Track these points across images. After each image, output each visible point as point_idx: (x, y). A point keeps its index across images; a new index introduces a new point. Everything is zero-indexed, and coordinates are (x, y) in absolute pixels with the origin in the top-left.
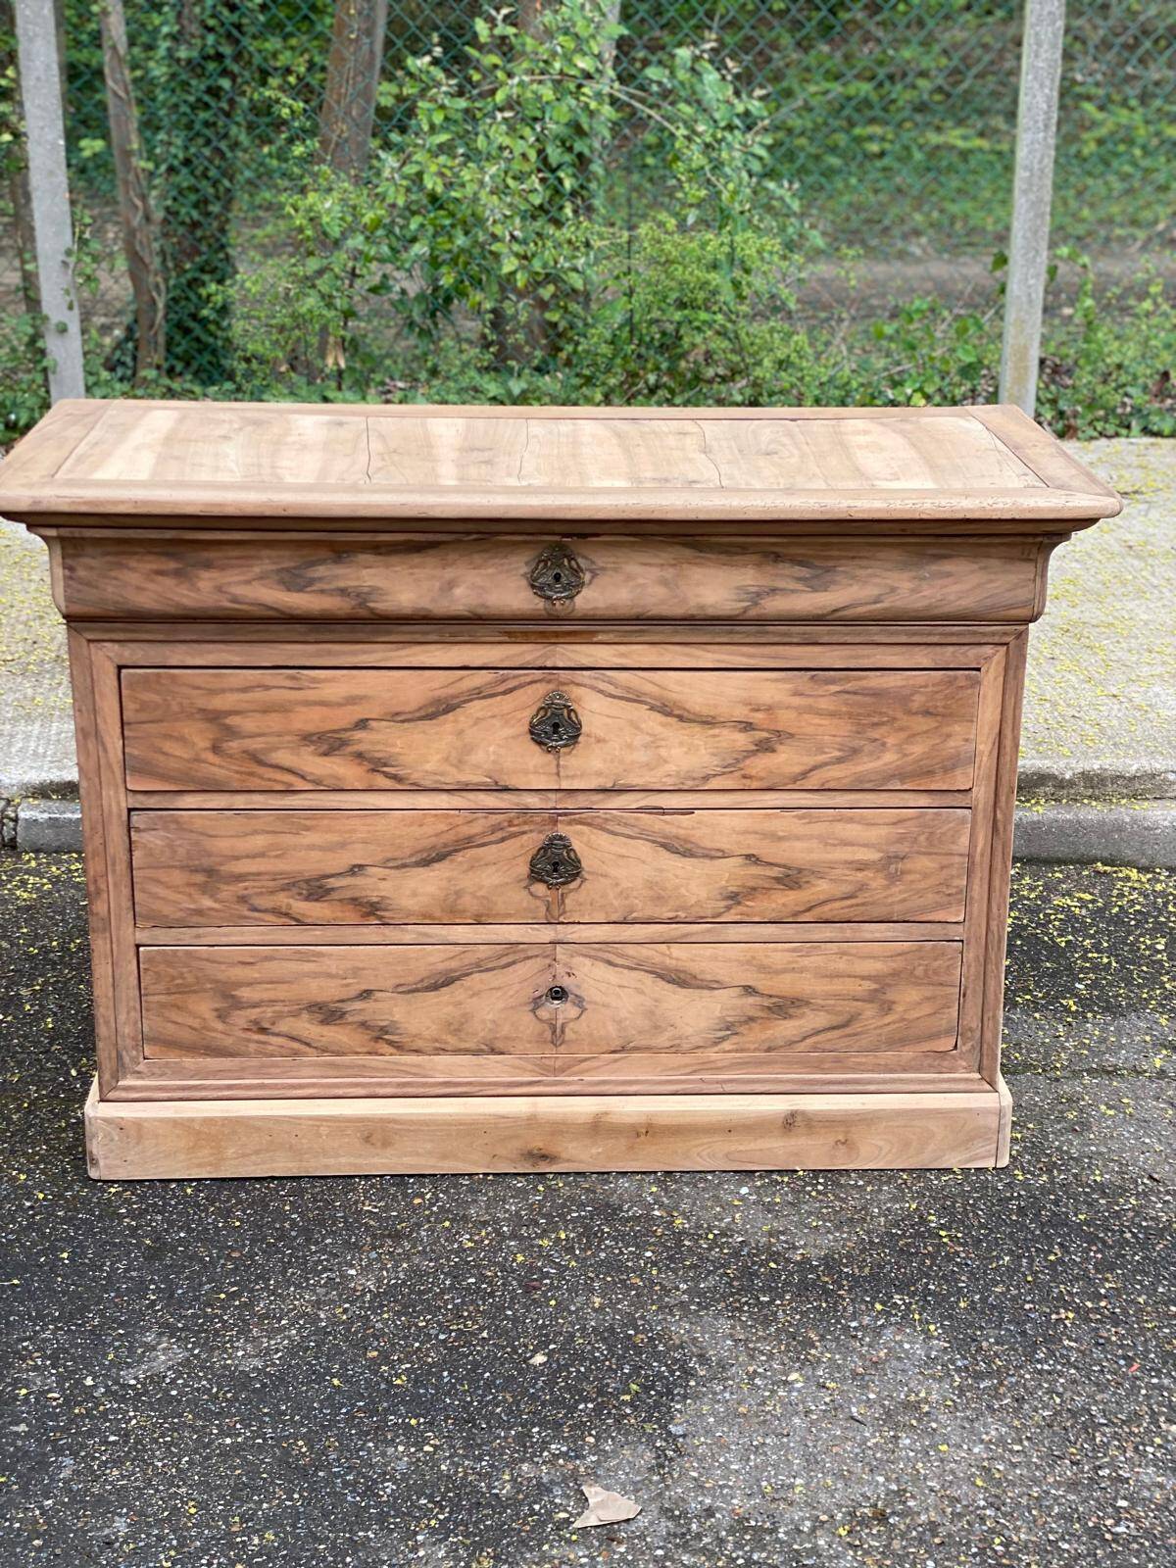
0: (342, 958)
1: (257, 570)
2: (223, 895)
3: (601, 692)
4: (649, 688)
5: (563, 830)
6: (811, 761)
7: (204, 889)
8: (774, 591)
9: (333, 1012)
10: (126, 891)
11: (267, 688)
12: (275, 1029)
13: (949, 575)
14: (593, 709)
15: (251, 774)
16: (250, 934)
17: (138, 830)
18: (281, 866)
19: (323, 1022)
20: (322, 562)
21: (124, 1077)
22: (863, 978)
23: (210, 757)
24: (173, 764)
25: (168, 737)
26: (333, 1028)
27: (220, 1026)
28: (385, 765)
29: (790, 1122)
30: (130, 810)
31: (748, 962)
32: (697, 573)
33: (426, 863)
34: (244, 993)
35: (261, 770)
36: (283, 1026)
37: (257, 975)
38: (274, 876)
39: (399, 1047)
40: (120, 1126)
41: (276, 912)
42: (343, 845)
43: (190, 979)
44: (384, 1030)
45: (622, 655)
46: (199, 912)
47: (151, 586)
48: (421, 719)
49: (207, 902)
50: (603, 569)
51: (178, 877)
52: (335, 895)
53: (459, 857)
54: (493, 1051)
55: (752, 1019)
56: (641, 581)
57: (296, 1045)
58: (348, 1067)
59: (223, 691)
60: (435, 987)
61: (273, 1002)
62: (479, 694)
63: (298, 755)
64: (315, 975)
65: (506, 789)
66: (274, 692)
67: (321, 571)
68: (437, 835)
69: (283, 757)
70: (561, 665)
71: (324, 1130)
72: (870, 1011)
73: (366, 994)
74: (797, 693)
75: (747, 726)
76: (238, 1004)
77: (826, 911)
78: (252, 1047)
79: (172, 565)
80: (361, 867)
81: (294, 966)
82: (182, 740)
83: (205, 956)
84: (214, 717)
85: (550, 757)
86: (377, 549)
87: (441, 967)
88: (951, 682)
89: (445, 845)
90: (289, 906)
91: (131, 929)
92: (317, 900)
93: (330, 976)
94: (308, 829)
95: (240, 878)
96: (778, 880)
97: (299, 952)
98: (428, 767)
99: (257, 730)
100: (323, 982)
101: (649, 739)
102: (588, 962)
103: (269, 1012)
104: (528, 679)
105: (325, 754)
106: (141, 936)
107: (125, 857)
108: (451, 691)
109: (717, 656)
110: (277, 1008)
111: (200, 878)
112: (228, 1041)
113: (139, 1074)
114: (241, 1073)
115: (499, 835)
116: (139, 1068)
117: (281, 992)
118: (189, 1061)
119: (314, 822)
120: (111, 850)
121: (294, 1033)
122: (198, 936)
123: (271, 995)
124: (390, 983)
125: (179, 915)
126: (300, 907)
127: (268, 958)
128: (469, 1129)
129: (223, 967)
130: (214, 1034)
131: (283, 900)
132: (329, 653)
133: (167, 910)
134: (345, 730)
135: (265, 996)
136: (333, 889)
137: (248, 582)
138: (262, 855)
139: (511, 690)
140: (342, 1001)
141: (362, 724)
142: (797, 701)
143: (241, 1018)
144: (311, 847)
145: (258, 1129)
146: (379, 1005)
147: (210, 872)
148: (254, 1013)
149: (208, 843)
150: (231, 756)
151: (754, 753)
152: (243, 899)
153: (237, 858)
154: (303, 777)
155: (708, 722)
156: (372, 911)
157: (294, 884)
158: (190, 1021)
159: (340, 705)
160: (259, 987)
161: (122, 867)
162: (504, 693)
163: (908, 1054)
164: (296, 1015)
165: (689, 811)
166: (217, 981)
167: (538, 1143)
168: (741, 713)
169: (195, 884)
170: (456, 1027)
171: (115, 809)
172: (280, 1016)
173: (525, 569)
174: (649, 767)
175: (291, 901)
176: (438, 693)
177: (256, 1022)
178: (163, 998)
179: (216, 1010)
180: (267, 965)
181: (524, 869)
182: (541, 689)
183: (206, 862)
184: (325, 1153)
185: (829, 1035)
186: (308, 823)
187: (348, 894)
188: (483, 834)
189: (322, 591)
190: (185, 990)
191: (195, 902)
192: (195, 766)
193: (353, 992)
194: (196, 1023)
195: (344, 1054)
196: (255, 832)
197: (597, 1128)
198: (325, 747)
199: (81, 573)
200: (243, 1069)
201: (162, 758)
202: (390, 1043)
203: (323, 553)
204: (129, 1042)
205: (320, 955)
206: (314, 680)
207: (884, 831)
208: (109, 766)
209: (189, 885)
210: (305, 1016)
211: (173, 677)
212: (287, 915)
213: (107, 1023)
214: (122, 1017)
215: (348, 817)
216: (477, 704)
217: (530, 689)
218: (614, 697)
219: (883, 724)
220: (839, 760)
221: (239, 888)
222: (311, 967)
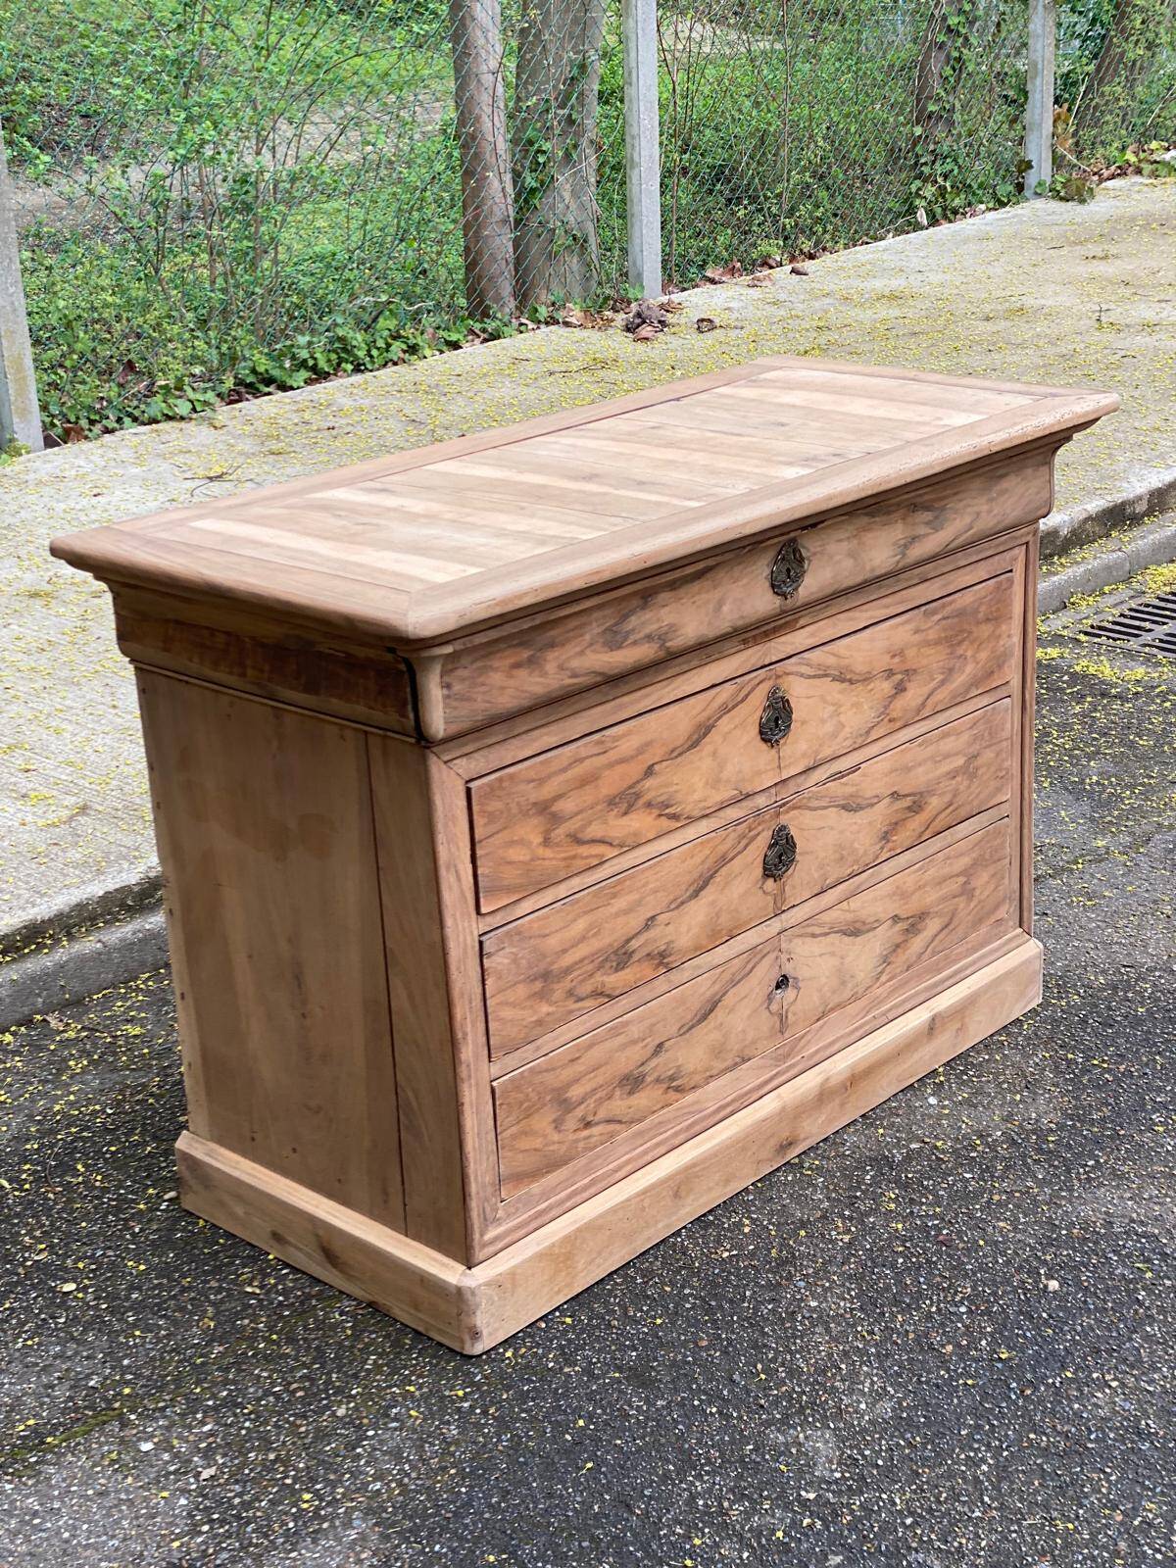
0: (641, 1019)
1: (587, 637)
2: (556, 996)
3: (802, 675)
4: (831, 661)
5: (784, 820)
6: (926, 690)
7: (542, 996)
8: (914, 539)
9: (637, 1079)
10: (481, 1027)
11: (581, 760)
12: (597, 1119)
13: (1007, 490)
14: (801, 693)
15: (574, 857)
16: (575, 1027)
17: (488, 955)
18: (597, 944)
19: (630, 1093)
20: (632, 612)
21: (487, 1230)
22: (957, 875)
23: (541, 851)
24: (516, 872)
25: (512, 843)
26: (637, 1095)
27: (556, 1137)
28: (668, 807)
29: (932, 1027)
30: (481, 936)
31: (894, 894)
32: (869, 538)
33: (696, 894)
34: (574, 1093)
35: (582, 850)
36: (602, 1112)
37: (582, 1069)
38: (590, 958)
39: (682, 1090)
40: (497, 1284)
41: (597, 994)
42: (639, 903)
43: (534, 1097)
44: (673, 1078)
45: (812, 635)
46: (539, 1022)
47: (512, 682)
48: (688, 749)
49: (545, 1009)
50: (815, 554)
51: (522, 991)
52: (636, 957)
53: (718, 879)
54: (744, 1061)
55: (898, 946)
56: (837, 558)
57: (612, 1127)
59: (549, 777)
60: (705, 1017)
61: (594, 1091)
62: (726, 709)
63: (605, 822)
64: (623, 1047)
65: (748, 796)
66: (587, 762)
67: (634, 621)
68: (703, 862)
69: (595, 830)
70: (774, 659)
71: (646, 1203)
72: (961, 902)
73: (659, 1048)
74: (917, 631)
75: (890, 673)
76: (569, 1107)
77: (937, 825)
78: (581, 1145)
79: (526, 654)
80: (653, 918)
81: (609, 1045)
82: (521, 842)
83: (544, 1067)
84: (543, 808)
85: (774, 751)
86: (673, 586)
87: (708, 994)
88: (998, 587)
89: (709, 869)
90: (603, 984)
91: (486, 1066)
92: (623, 968)
93: (634, 1042)
94: (614, 896)
95: (568, 971)
96: (909, 808)
97: (612, 1029)
98: (696, 796)
99: (576, 809)
100: (628, 1053)
101: (832, 708)
102: (799, 941)
103: (592, 1103)
104: (757, 681)
105: (625, 813)
106: (495, 1070)
107: (480, 990)
108: (705, 714)
109: (869, 614)
110: (597, 1096)
111: (538, 985)
112: (563, 1149)
113: (499, 1222)
114: (573, 1177)
115: (744, 842)
116: (499, 1214)
117: (599, 1077)
118: (536, 1187)
119: (619, 888)
120: (468, 988)
121: (610, 1116)
122: (538, 1048)
123: (593, 1084)
124: (675, 1029)
125: (523, 1033)
126: (613, 980)
127: (591, 1046)
128: (741, 1145)
129: (557, 1073)
130: (552, 1148)
131: (598, 980)
132: (621, 707)
133: (515, 1032)
134: (638, 782)
135: (589, 1087)
136: (634, 951)
137: (582, 653)
138: (583, 938)
139: (747, 696)
140: (643, 1064)
141: (649, 772)
142: (918, 637)
143: (572, 1120)
144: (618, 914)
145: (600, 1228)
146: (668, 1055)
147: (546, 976)
148: (581, 1110)
149: (543, 945)
150: (558, 845)
151: (894, 696)
152: (570, 994)
153: (565, 951)
154: (611, 844)
155: (867, 679)
156: (663, 960)
157: (606, 960)
158: (535, 1143)
159: (632, 757)
160: (583, 1081)
161: (477, 1002)
162: (743, 701)
163: (984, 929)
164: (611, 1095)
165: (855, 769)
166: (553, 1090)
167: (784, 1134)
168: (885, 662)
169: (535, 994)
170: (718, 1051)
171: (469, 941)
172: (599, 1103)
173: (767, 571)
174: (834, 735)
175: (605, 978)
176: (698, 719)
177: (583, 1119)
178: (514, 1129)
179: (554, 1121)
180: (589, 1053)
181: (760, 871)
182: (765, 688)
183: (542, 966)
184: (647, 1226)
185: (941, 936)
186: (615, 890)
187: (645, 951)
188: (734, 847)
189: (635, 643)
190: (530, 1112)
191: (535, 1013)
192: (532, 866)
193: (649, 1051)
194: (539, 1143)
195: (645, 1118)
196: (578, 917)
197: (823, 1096)
198: (625, 806)
199: (457, 687)
200: (575, 1174)
201: (507, 868)
202: (677, 1089)
203: (635, 602)
204: (490, 1191)
205: (626, 1024)
206: (616, 739)
207: (966, 737)
208: (463, 894)
209: (531, 996)
210: (618, 1093)
211: (511, 777)
212: (601, 994)
213: (475, 1178)
215: (643, 871)
216: (725, 718)
217: (757, 691)
218: (810, 677)
219: (964, 640)
220: (943, 683)
221: (567, 982)
222: (621, 1039)
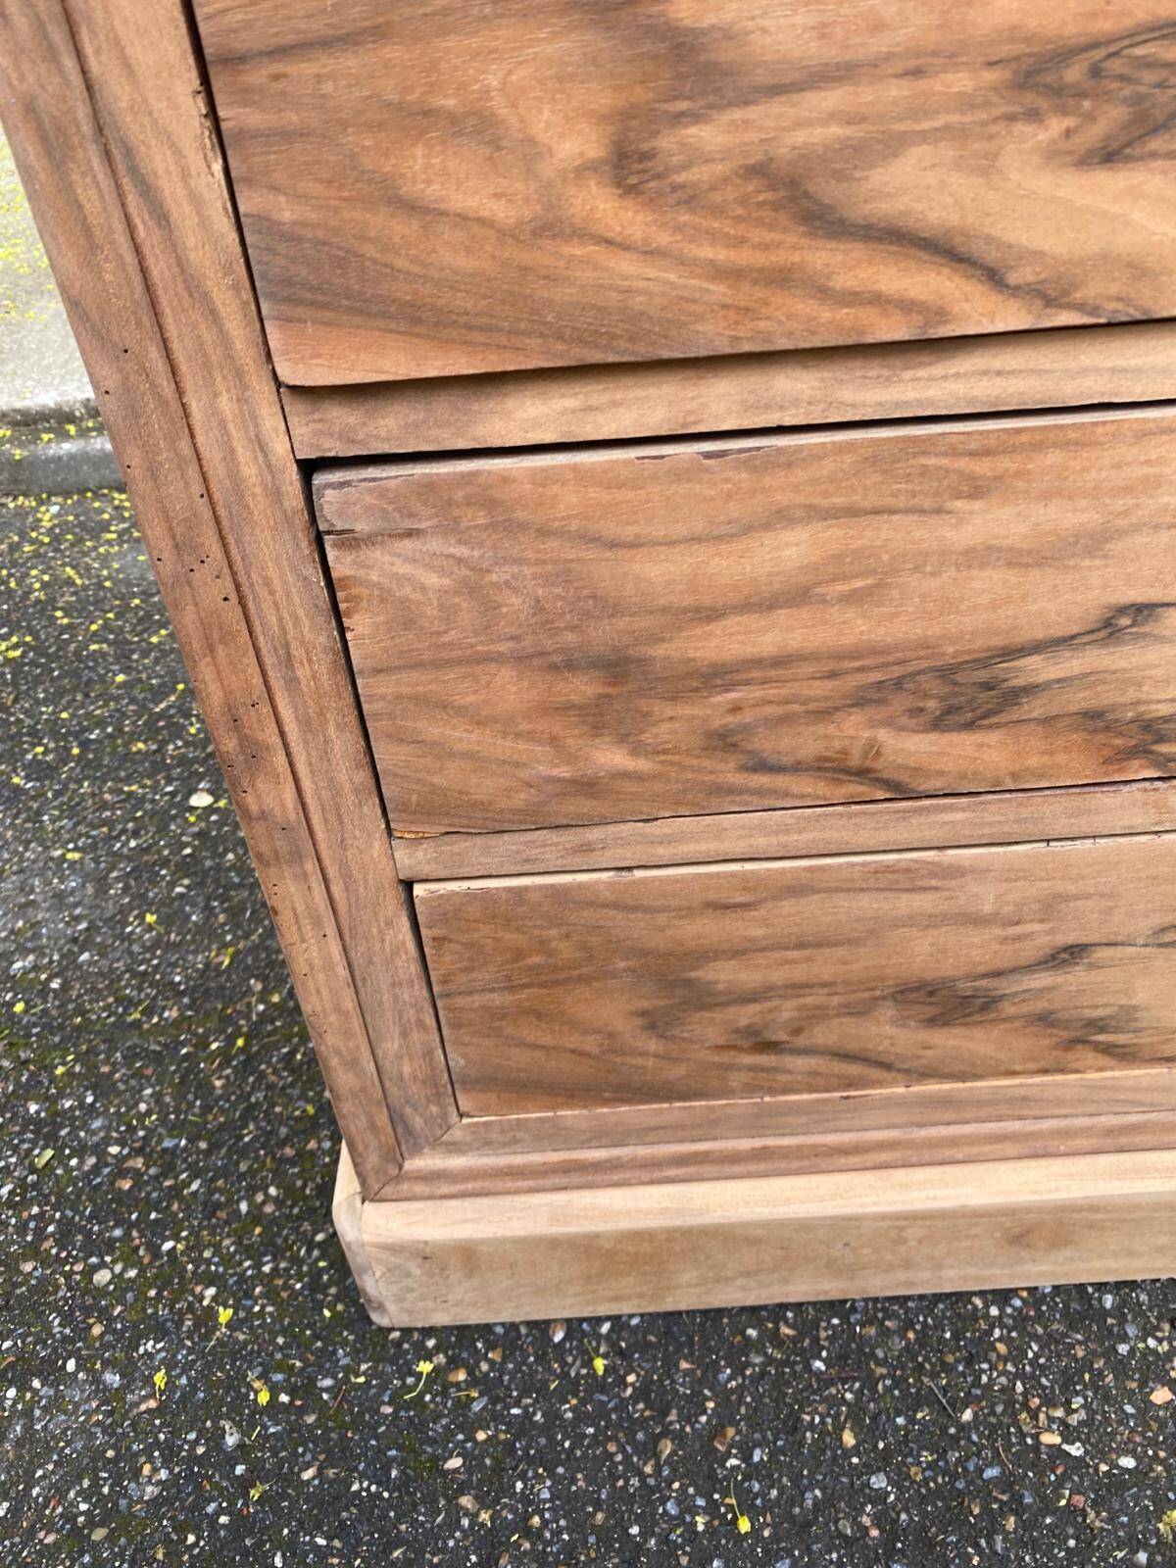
0: (1014, 874)
2: (661, 733)
7: (597, 719)
9: (965, 1000)
10: (343, 743)
12: (802, 1041)
15: (780, 278)
16: (738, 830)
17: (350, 540)
18: (856, 628)
19: (932, 1022)
21: (417, 1150)
24: (454, 258)
25: (424, 116)
26: (956, 1031)
27: (654, 1045)
30: (308, 468)
34: (722, 974)
35: (826, 258)
36: (823, 1035)
37: (759, 932)
38: (834, 663)
39: (1124, 1055)
41: (833, 767)
42: (1095, 542)
43: (567, 951)
44: (1099, 1025)
46: (587, 786)
49: (611, 757)
51: (510, 689)
52: (1035, 708)
57: (853, 1069)
58: (981, 1104)
61: (797, 988)
63: (987, 167)
64: (933, 921)
71: (913, 1233)
73: (1072, 954)
76: (705, 999)
78: (736, 1079)
80: (1143, 610)
81: (867, 904)
82: (481, 126)
83: (607, 895)
90: (874, 749)
91: (378, 844)
92: (969, 726)
93: (977, 920)
94: (977, 489)
95: (717, 676)
97: (889, 869)
99: (813, 51)
100: (946, 936)
103: (788, 1010)
105: (1109, 156)
106: (409, 859)
107: (322, 637)
110: (809, 1000)
111: (583, 688)
112: (676, 1072)
113: (455, 1148)
114: (711, 1126)
116: (456, 1134)
117: (825, 966)
119: (1007, 464)
120: (267, 616)
121: (853, 1046)
122: (587, 848)
123: (799, 973)
124: (1144, 926)
125: (520, 799)
127: (795, 889)
129: (661, 919)
130: (638, 1061)
131: (853, 731)
133: (483, 787)
135: (778, 976)
136: (1030, 690)
138: (797, 595)
140: (997, 974)
143: (709, 1028)
144: (978, 557)
146: (1097, 976)
147: (617, 667)
148: (746, 1015)
149: (606, 572)
150: (690, 199)
152: (723, 742)
153: (709, 614)
154: (994, 277)
157: (898, 684)
158: (573, 1041)
160: (761, 959)
161: (317, 669)
164: (860, 1010)
166: (644, 953)
169: (567, 708)
171: (250, 470)
172: (819, 1015)
175: (883, 735)
177: (750, 1031)
178: (497, 999)
179: (643, 1014)
180: (787, 906)
183: (604, 634)
184: (908, 1264)
186: (982, 467)
187: (1079, 700)
190: (555, 977)
191: (570, 758)
192: (543, 256)
193: (1029, 952)
194: (591, 1044)
195: (977, 1077)
196: (782, 517)
198: (1110, 118)
200: (715, 1123)
201: (402, 229)
202: (1108, 1050)
204: (415, 1090)
205: (955, 872)
208: (193, 287)
209: (544, 710)
210: (887, 1011)
212: (863, 774)
213: (353, 1064)
214: (391, 1046)
221: (714, 709)
222: (923, 902)
